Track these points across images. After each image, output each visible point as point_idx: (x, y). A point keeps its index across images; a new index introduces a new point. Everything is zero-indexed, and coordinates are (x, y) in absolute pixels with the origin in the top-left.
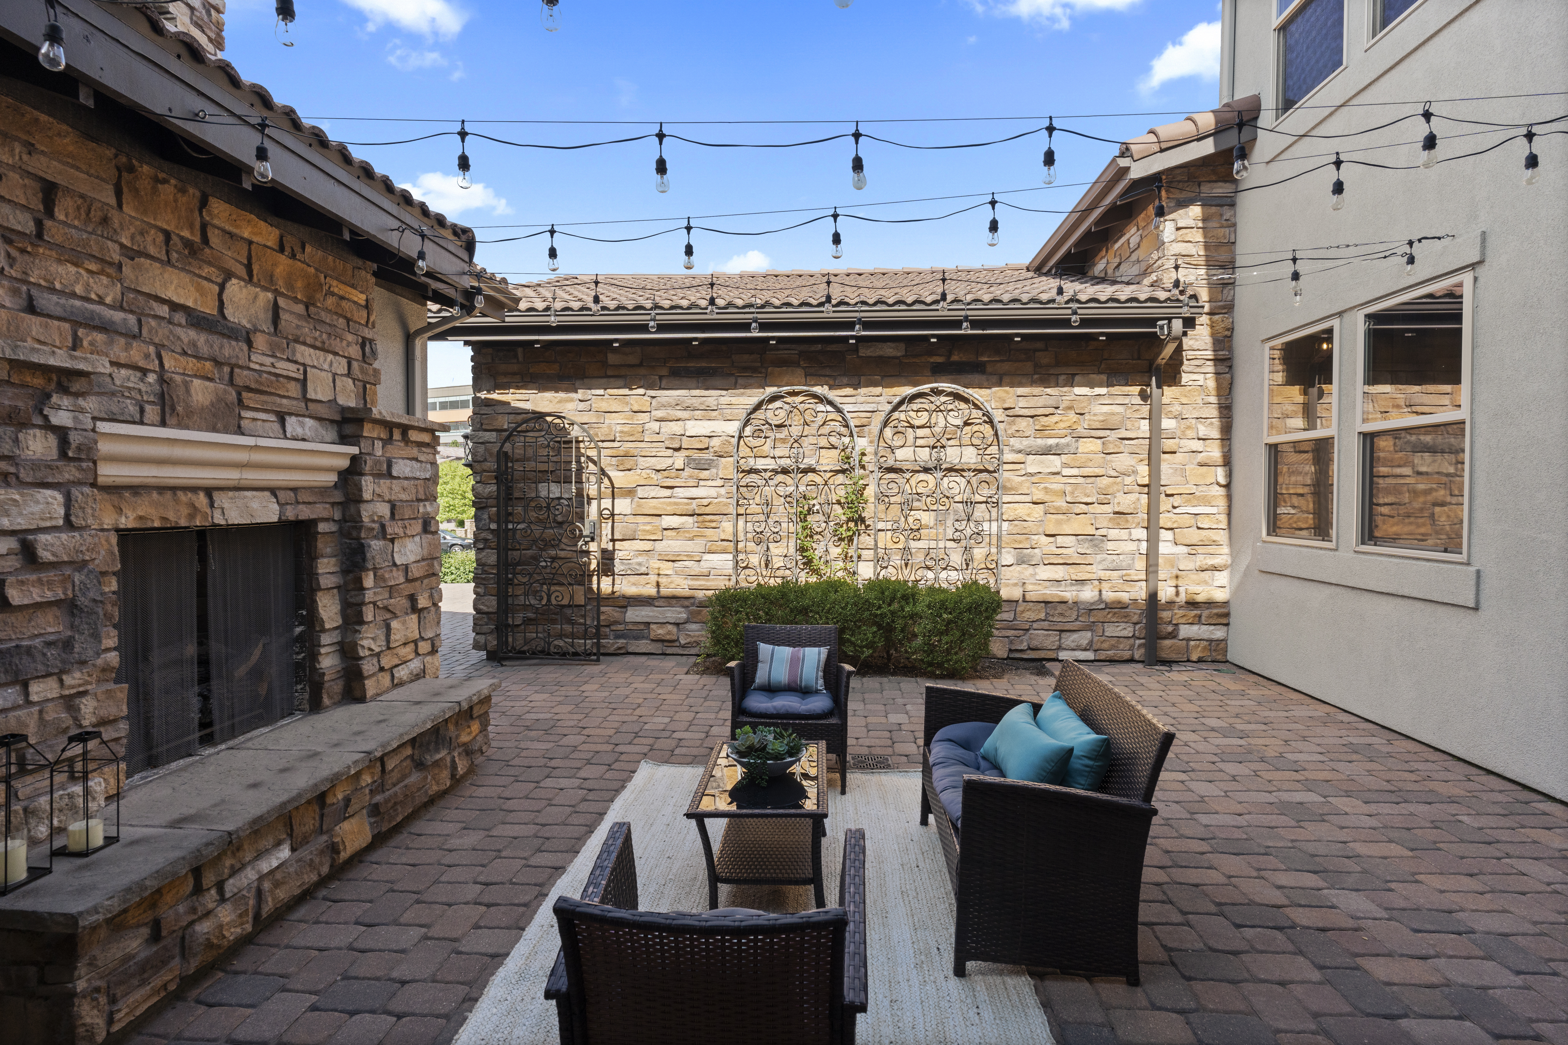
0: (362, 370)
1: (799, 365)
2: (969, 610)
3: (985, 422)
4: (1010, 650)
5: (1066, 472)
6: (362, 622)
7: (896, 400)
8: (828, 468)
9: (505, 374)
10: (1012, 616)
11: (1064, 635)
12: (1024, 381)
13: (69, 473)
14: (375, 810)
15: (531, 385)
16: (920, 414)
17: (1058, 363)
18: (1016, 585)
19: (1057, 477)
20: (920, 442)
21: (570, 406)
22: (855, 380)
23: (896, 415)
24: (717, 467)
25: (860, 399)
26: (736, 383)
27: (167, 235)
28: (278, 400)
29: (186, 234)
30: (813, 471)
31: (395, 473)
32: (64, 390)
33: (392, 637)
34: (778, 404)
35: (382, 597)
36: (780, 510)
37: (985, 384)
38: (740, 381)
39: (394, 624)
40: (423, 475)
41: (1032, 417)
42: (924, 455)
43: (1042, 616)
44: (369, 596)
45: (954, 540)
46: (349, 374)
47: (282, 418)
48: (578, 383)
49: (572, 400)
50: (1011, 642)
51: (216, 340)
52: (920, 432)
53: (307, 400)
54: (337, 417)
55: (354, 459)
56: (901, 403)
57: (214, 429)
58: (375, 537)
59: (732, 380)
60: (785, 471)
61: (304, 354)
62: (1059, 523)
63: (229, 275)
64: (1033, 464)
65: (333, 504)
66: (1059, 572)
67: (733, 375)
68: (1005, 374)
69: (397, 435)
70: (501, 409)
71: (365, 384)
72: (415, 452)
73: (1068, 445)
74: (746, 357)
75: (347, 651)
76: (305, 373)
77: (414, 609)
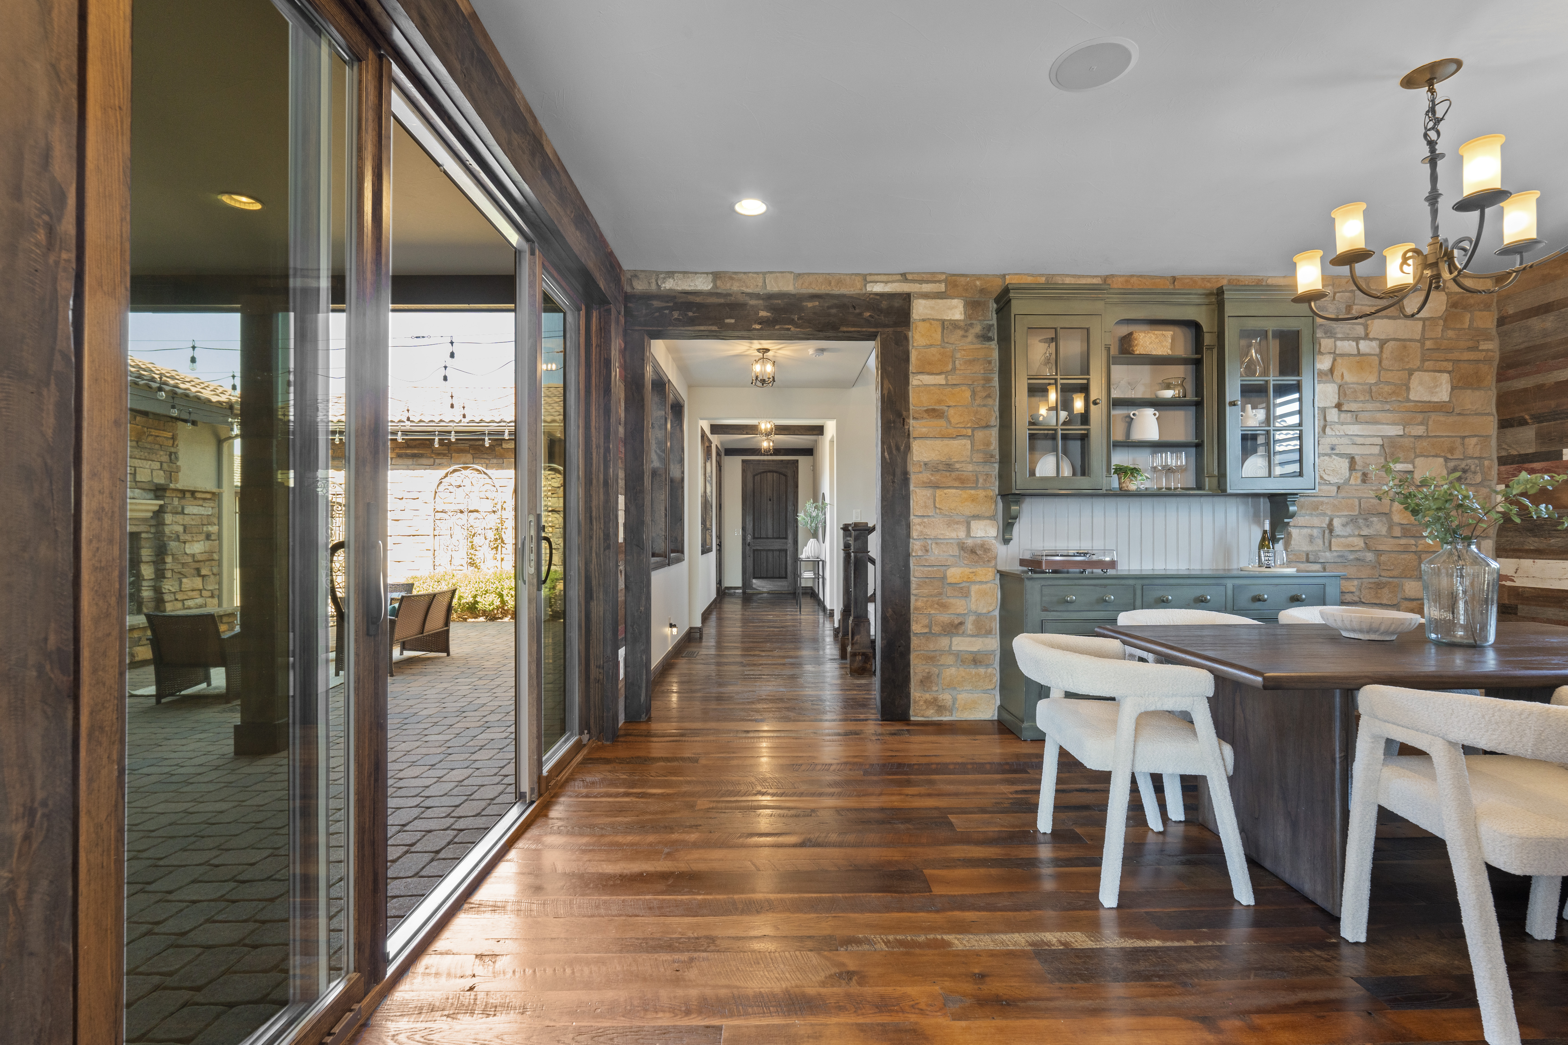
0: (169, 466)
1: (467, 454)
6: (164, 578)
8: (484, 508)
22: (500, 460)
26: (434, 462)
30: (477, 512)
31: (186, 512)
33: (183, 586)
34: (457, 475)
35: (178, 568)
36: (458, 533)
38: (437, 461)
39: (184, 580)
40: (206, 513)
44: (168, 566)
46: (161, 469)
53: (136, 482)
54: (153, 488)
55: (161, 506)
58: (173, 540)
59: (432, 460)
60: (461, 512)
61: (135, 462)
65: (150, 526)
67: (432, 458)
69: (188, 495)
71: (171, 472)
72: (201, 502)
75: (158, 591)
76: (135, 470)
77: (199, 575)
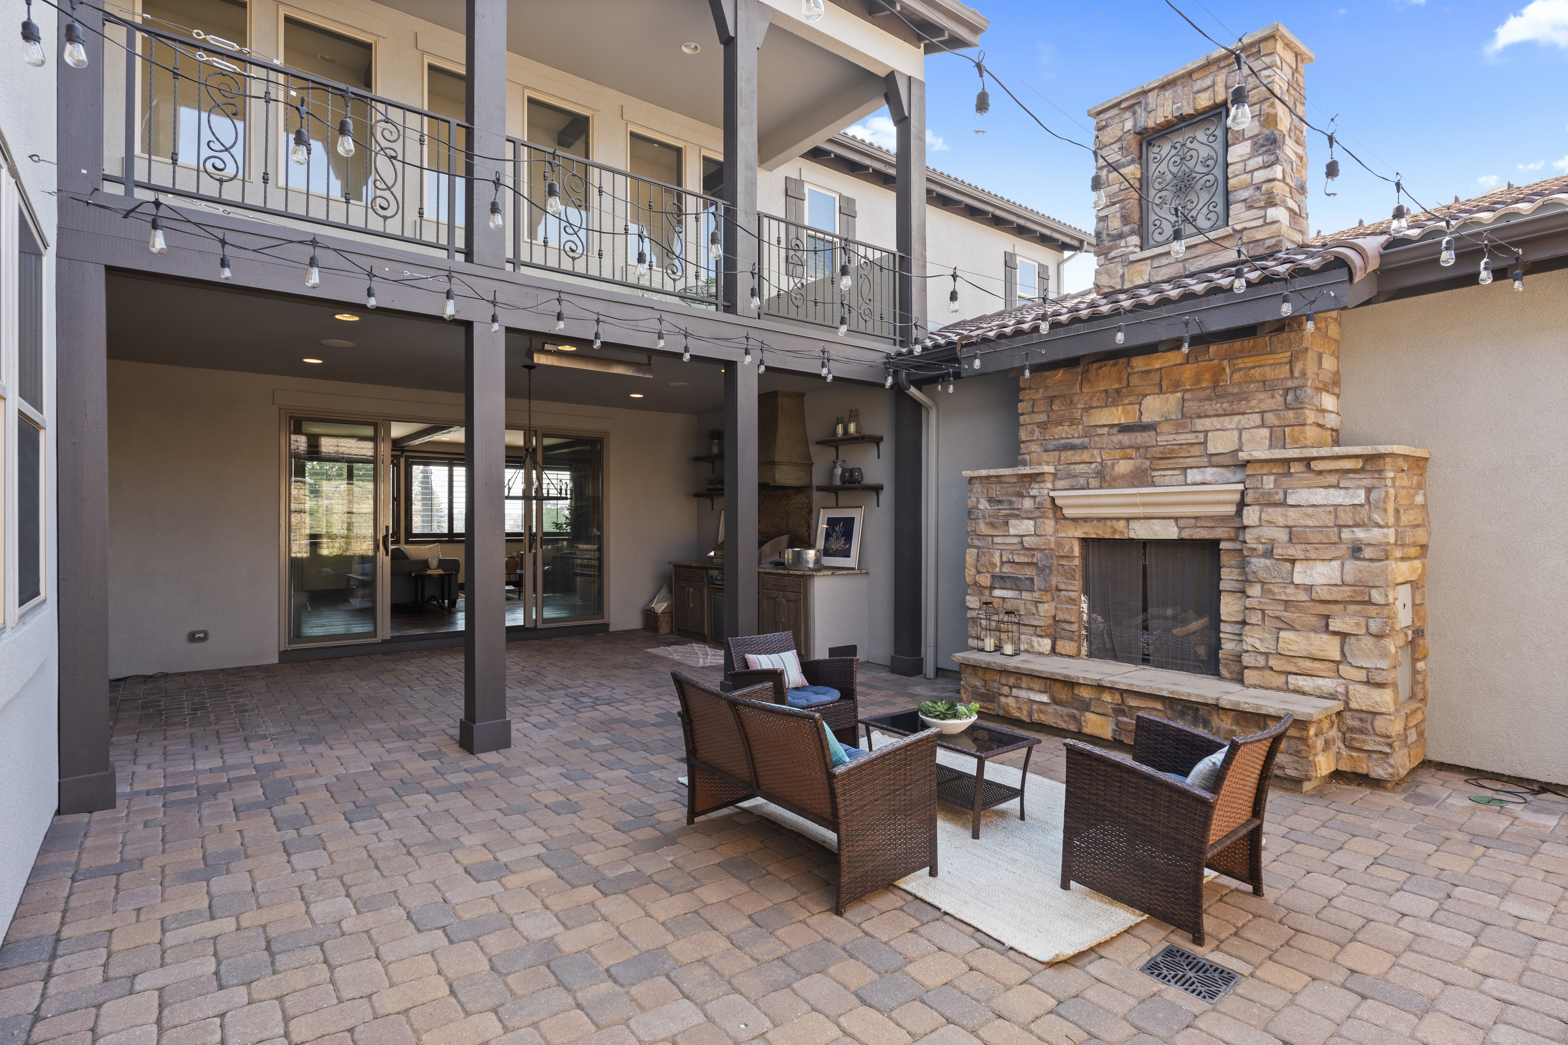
0: (1279, 417)
6: (1246, 623)
13: (1037, 514)
28: (1182, 460)
29: (1117, 387)
31: (1290, 501)
32: (1036, 481)
33: (1283, 645)
35: (1273, 608)
39: (1287, 635)
40: (1348, 501)
44: (1253, 603)
47: (1184, 471)
51: (1133, 436)
53: (1207, 456)
54: (1241, 462)
55: (1242, 493)
57: (1131, 486)
58: (1265, 556)
61: (1202, 424)
63: (1145, 396)
65: (1236, 528)
71: (1284, 428)
72: (1333, 479)
75: (1242, 643)
76: (1206, 437)
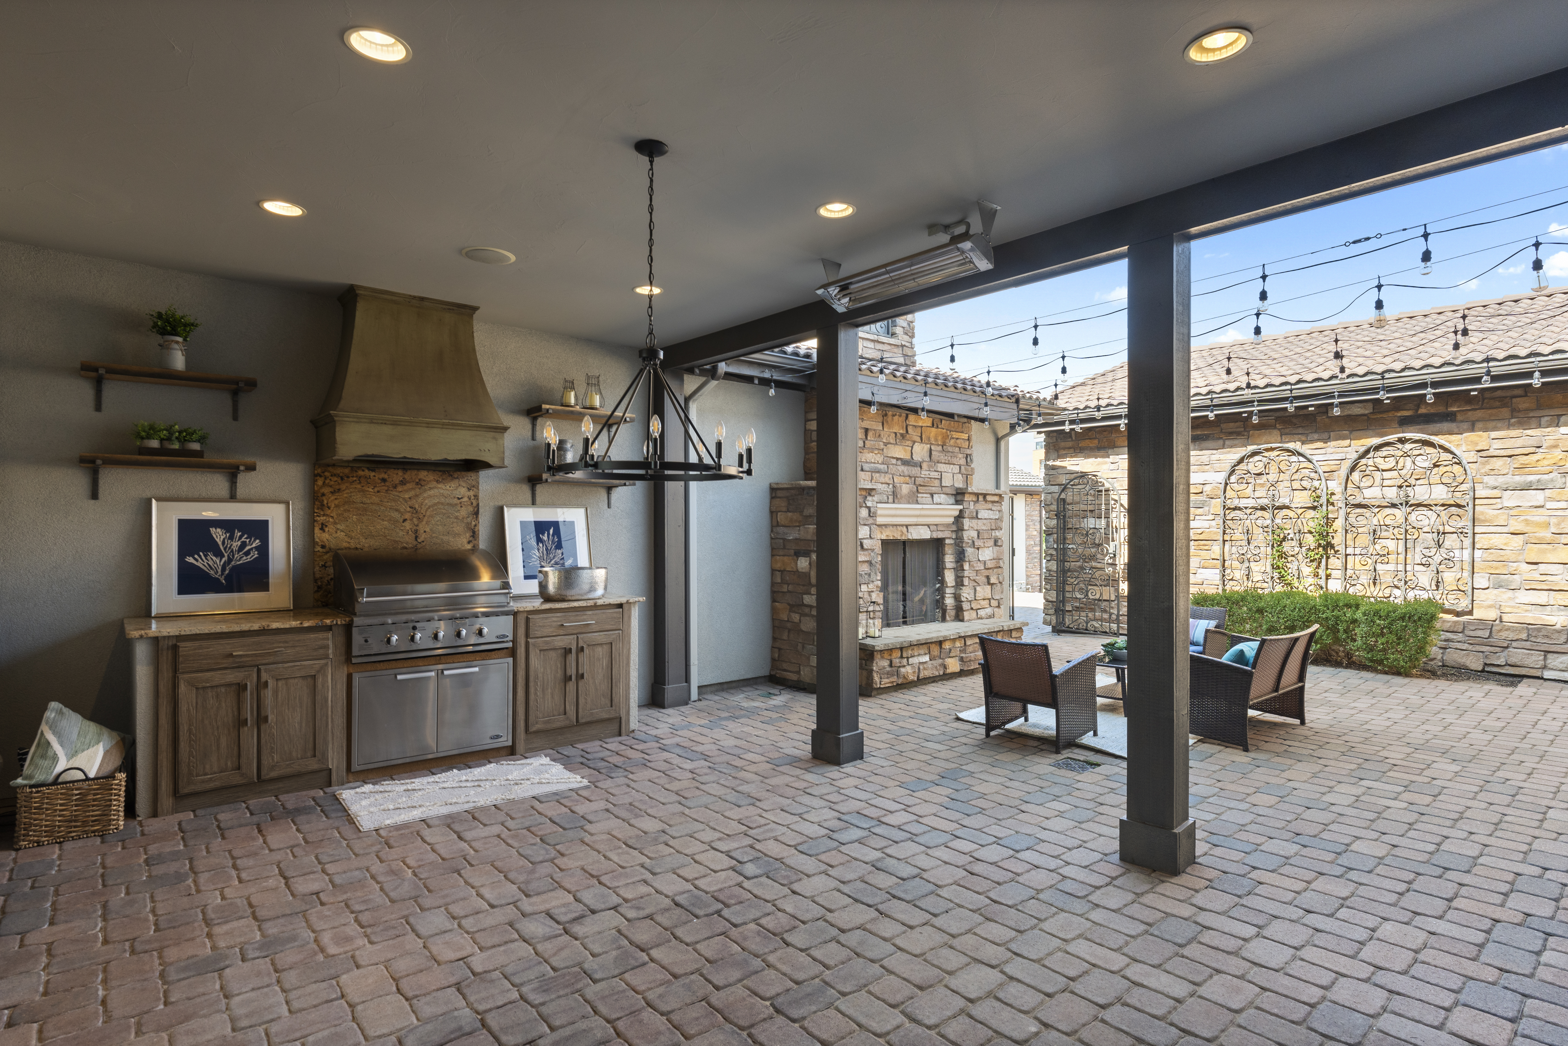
0: (966, 469)
1: (1275, 428)
2: (1402, 618)
3: (1456, 463)
4: (1486, 664)
5: (1549, 505)
6: (963, 585)
7: (1362, 449)
8: (1299, 506)
9: (1064, 449)
10: (1487, 634)
11: (1549, 656)
12: (1499, 424)
13: (871, 521)
14: (962, 659)
15: (1080, 454)
16: (1387, 460)
17: (1539, 407)
18: (1490, 606)
19: (1540, 509)
20: (1386, 483)
21: (1105, 467)
22: (1325, 435)
23: (1363, 461)
24: (1209, 505)
25: (1329, 450)
26: (1224, 445)
27: (896, 433)
28: (931, 488)
29: (901, 431)
30: (1288, 508)
32: (870, 495)
33: (978, 595)
34: (1257, 458)
35: (973, 575)
36: (1259, 537)
37: (1456, 430)
38: (1227, 442)
39: (978, 588)
40: (994, 517)
41: (1510, 456)
42: (1392, 494)
43: (1524, 636)
44: (966, 574)
45: (1423, 565)
46: (960, 472)
47: (932, 495)
48: (1110, 451)
49: (1106, 463)
50: (1486, 657)
51: (910, 468)
52: (1386, 475)
53: (942, 487)
54: (954, 493)
55: (961, 511)
56: (1367, 452)
57: (909, 503)
59: (1221, 442)
60: (1263, 509)
61: (941, 467)
62: (1544, 551)
63: (914, 442)
64: (1510, 499)
65: (952, 531)
66: (1542, 598)
67: (1221, 438)
68: (1478, 421)
69: (981, 498)
70: (1060, 471)
71: (967, 475)
73: (1552, 480)
74: (1232, 425)
75: (957, 598)
76: (942, 475)
77: (989, 583)
